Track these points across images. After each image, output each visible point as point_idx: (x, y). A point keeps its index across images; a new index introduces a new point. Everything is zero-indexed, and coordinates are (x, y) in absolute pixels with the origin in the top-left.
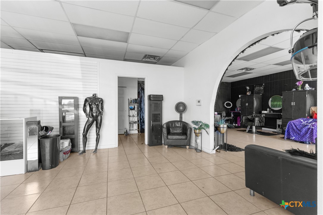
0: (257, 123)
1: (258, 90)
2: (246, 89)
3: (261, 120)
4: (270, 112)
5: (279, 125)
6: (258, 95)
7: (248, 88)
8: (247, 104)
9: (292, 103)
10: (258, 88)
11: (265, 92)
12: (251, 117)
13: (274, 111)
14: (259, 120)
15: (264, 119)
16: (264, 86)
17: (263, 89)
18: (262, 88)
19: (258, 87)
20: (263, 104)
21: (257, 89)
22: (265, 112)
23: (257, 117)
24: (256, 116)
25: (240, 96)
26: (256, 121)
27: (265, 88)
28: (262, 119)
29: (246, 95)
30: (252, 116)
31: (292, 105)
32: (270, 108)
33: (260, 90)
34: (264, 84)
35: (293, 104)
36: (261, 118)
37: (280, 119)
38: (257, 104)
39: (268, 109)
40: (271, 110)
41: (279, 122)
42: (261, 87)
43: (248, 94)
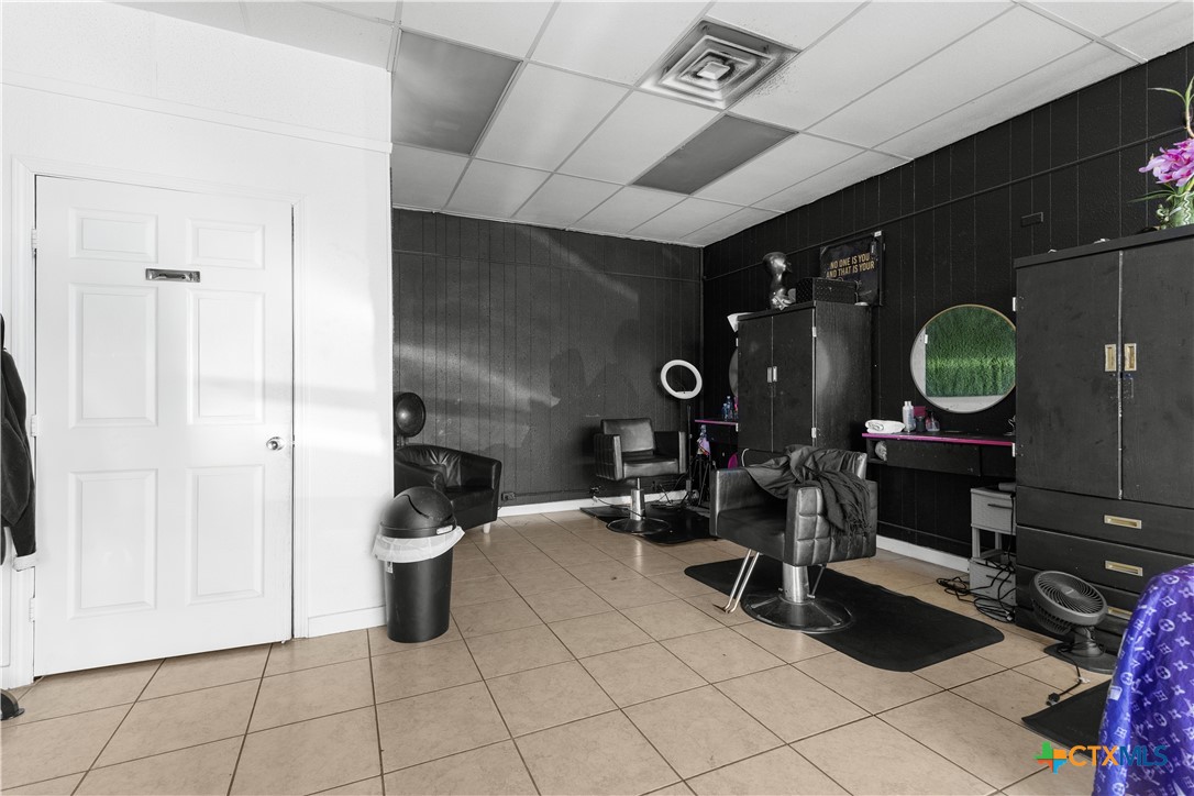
0: (811, 536)
1: (846, 277)
2: (768, 270)
3: (842, 506)
4: (919, 429)
5: (987, 538)
6: (842, 307)
7: (779, 263)
8: (773, 374)
9: (1110, 351)
10: (845, 262)
11: (884, 284)
12: (776, 474)
13: (947, 420)
14: (825, 513)
15: (872, 499)
16: (877, 248)
17: (876, 264)
18: (867, 263)
19: (842, 257)
20: (873, 371)
21: (837, 268)
22: (888, 428)
23: (816, 477)
24: (809, 463)
25: (733, 320)
26: (801, 523)
27: (884, 261)
28: (847, 499)
29: (766, 312)
30: (787, 466)
31: (1110, 366)
32: (918, 400)
33: (858, 276)
34: (878, 234)
35: (1121, 357)
36: (844, 492)
37: (991, 484)
38: (834, 374)
39: (908, 408)
40: (928, 416)
41: (988, 512)
42: (864, 257)
43: (780, 300)
